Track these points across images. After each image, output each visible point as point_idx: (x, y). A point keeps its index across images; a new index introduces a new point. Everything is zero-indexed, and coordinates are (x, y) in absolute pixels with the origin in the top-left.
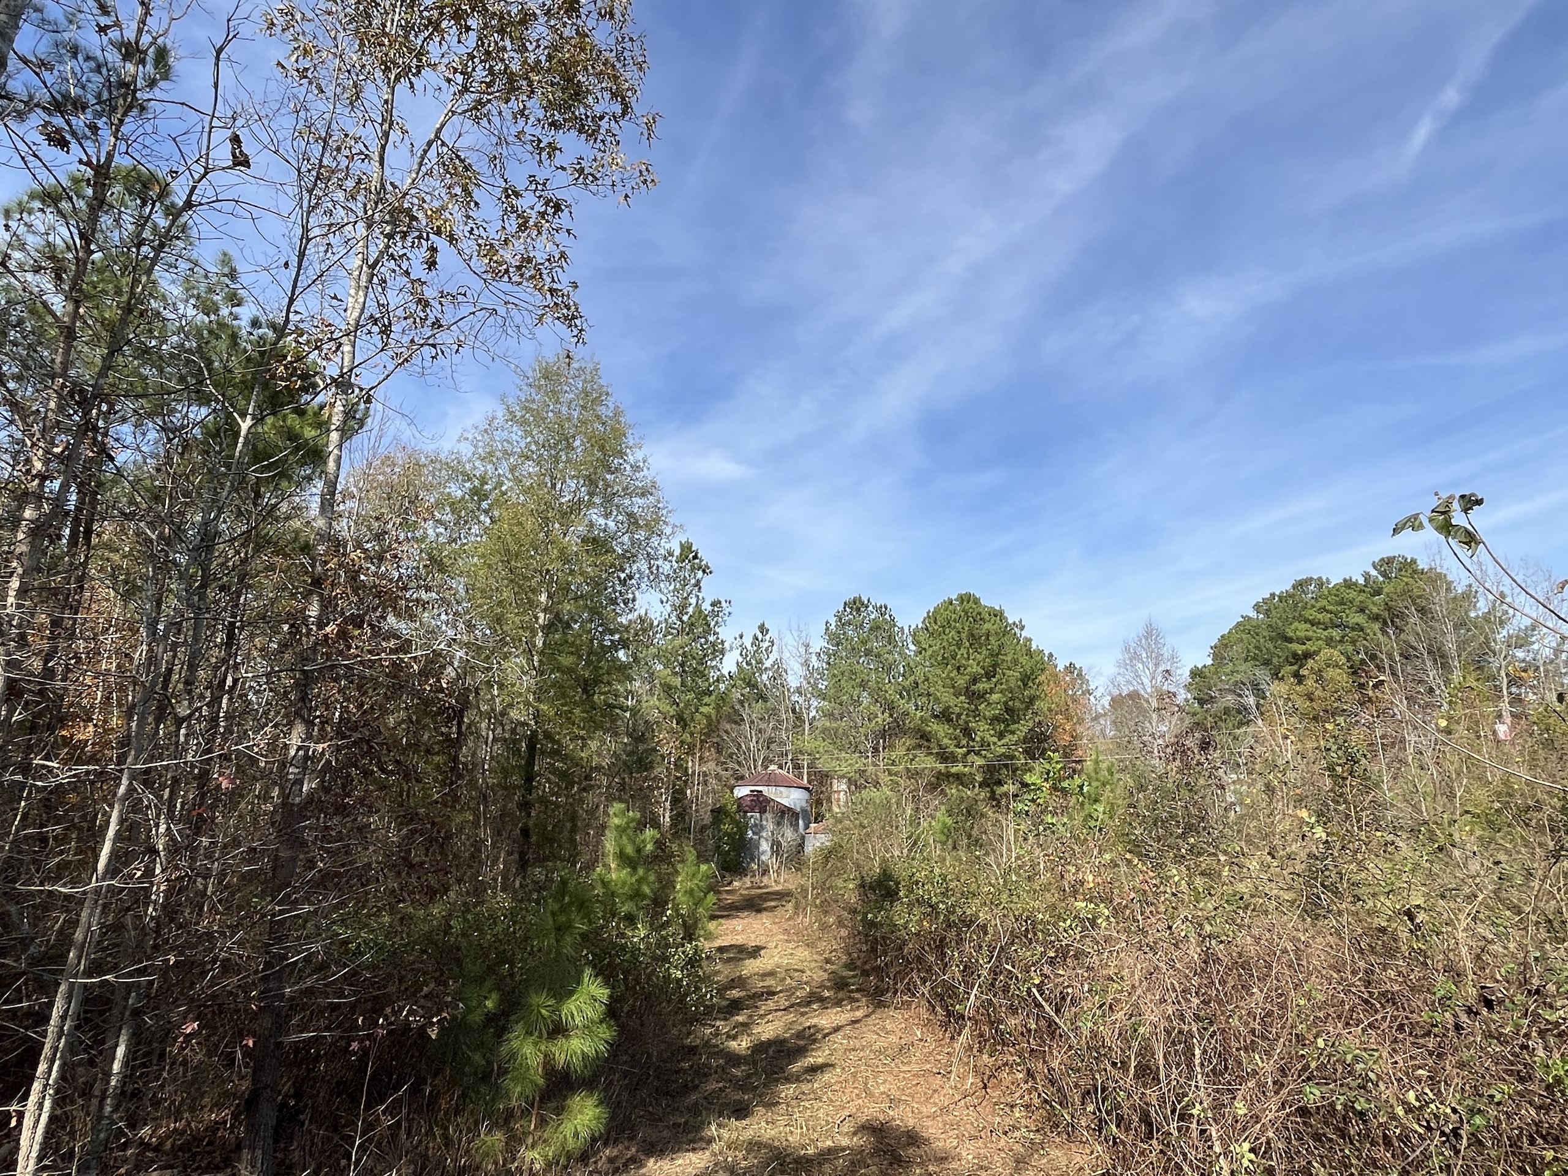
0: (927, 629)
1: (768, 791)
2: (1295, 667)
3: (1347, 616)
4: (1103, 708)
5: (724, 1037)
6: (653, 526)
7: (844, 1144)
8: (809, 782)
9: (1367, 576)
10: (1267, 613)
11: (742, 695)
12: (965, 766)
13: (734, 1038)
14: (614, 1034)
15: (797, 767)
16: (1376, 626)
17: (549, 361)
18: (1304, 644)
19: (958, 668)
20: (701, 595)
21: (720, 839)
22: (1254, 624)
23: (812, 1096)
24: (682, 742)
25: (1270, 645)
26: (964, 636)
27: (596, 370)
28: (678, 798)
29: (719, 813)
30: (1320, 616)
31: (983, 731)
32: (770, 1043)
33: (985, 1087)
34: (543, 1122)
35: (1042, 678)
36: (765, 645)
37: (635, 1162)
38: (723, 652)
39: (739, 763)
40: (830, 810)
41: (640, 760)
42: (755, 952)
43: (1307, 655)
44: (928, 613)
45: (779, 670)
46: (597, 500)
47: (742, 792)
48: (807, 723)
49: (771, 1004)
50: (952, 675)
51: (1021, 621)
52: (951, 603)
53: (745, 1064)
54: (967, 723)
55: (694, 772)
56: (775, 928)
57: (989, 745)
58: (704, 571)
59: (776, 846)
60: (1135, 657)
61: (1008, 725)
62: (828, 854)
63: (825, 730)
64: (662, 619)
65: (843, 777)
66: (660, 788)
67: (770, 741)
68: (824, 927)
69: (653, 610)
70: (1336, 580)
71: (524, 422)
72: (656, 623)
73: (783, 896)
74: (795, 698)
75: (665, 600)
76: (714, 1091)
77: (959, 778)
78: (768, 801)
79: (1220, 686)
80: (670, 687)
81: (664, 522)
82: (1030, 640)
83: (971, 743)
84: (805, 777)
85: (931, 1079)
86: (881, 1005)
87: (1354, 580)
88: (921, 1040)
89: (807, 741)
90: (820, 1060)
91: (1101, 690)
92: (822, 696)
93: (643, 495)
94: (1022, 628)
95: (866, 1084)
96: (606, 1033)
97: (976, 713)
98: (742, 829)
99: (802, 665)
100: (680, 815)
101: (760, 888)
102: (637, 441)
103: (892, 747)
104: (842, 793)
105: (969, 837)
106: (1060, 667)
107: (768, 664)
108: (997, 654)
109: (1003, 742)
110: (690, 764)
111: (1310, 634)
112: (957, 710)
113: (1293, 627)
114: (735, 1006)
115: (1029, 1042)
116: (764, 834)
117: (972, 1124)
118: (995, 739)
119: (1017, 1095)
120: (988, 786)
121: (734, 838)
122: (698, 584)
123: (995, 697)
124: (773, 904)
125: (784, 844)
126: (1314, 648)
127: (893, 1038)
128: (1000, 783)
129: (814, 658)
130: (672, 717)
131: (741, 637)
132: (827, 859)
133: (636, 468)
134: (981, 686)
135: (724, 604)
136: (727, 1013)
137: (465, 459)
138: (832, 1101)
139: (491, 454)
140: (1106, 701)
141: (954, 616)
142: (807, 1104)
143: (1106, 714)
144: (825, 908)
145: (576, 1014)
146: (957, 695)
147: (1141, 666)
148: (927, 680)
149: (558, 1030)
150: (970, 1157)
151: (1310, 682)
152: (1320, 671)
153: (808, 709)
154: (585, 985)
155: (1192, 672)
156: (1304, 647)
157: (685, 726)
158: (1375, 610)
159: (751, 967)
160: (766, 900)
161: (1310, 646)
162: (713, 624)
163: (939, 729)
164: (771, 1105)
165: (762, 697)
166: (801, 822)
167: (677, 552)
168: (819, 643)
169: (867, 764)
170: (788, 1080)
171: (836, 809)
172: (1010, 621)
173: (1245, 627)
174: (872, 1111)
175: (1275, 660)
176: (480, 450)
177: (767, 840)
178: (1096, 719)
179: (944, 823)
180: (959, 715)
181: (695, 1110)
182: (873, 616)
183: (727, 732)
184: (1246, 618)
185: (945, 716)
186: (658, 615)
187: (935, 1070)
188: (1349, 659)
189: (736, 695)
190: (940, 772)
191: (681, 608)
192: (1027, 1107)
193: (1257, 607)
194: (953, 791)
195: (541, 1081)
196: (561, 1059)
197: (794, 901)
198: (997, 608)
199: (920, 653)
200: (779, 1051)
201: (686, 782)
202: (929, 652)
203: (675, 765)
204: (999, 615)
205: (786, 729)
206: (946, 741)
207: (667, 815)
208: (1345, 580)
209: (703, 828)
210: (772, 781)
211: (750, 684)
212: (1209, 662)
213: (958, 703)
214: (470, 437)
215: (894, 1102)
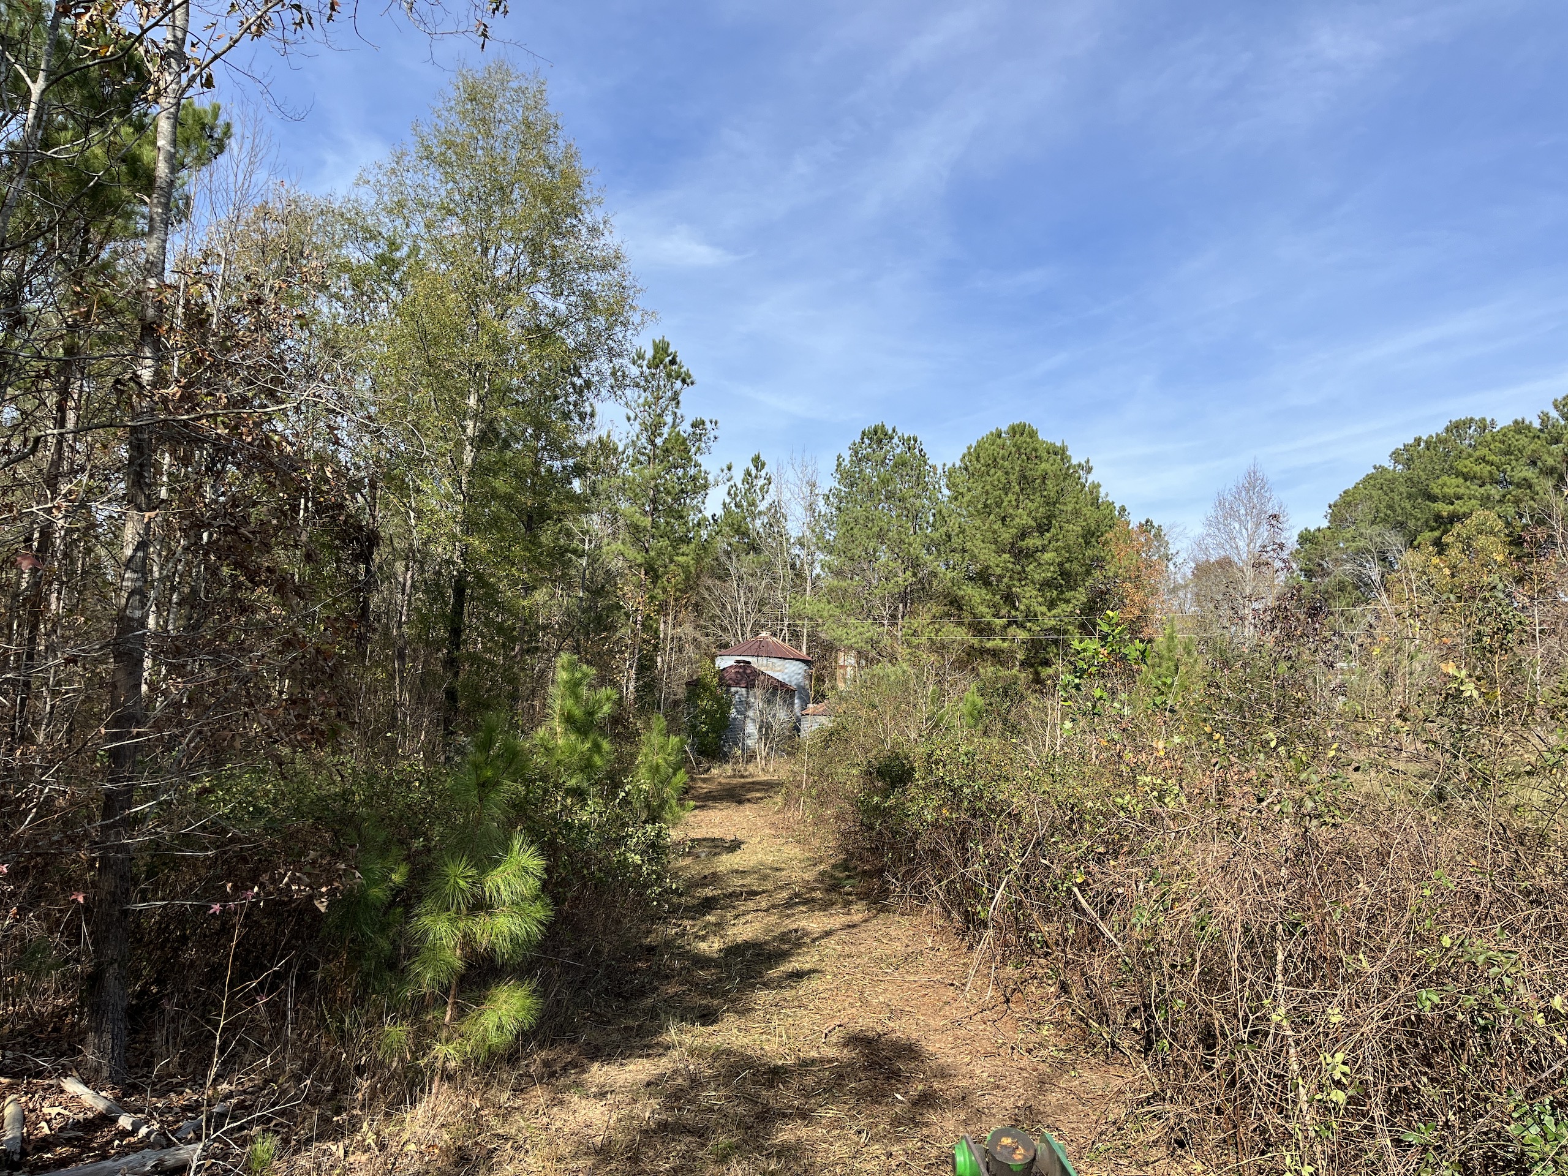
0: (966, 469)
1: (758, 663)
2: (1437, 534)
3: (1512, 470)
4: (1184, 577)
5: (691, 937)
6: (616, 314)
7: (831, 1055)
8: (809, 654)
9: (1545, 419)
10: (1409, 463)
11: (730, 545)
12: (1004, 640)
13: (703, 939)
14: (552, 913)
15: (795, 634)
16: (1550, 483)
17: (476, 76)
18: (1452, 504)
19: (1004, 519)
20: (679, 412)
21: (696, 717)
22: (1389, 476)
23: (796, 1003)
24: (652, 598)
25: (1408, 505)
26: (1013, 477)
27: (541, 92)
28: (645, 666)
29: (695, 686)
30: (1477, 469)
31: (1029, 597)
32: (747, 945)
33: (1008, 1001)
34: (461, 1013)
35: (1109, 535)
36: (761, 482)
37: (576, 1067)
38: (705, 487)
39: (724, 629)
40: (833, 688)
41: (599, 618)
42: (735, 846)
43: (1454, 518)
44: (969, 448)
45: (776, 514)
46: (542, 273)
47: (725, 662)
48: (809, 583)
49: (751, 905)
50: (995, 527)
51: (1088, 462)
52: (999, 436)
53: (716, 967)
54: (1009, 587)
55: (665, 639)
56: (760, 822)
57: (1036, 615)
58: (684, 381)
59: (765, 729)
60: (1231, 514)
61: (1062, 592)
62: (829, 737)
63: (831, 591)
64: (629, 441)
65: (851, 647)
66: (623, 652)
67: (762, 602)
68: (819, 821)
69: (618, 431)
70: (1503, 420)
71: (444, 163)
72: (620, 449)
73: (769, 787)
74: (796, 551)
75: (632, 416)
76: (676, 994)
77: (995, 655)
78: (756, 673)
79: (1336, 554)
80: (636, 527)
81: (631, 307)
82: (1099, 486)
83: (1013, 613)
84: (804, 649)
85: (942, 991)
86: (885, 909)
87: (1527, 422)
88: (932, 949)
89: (809, 603)
90: (807, 966)
91: (1183, 555)
92: (829, 549)
93: (603, 268)
94: (1089, 470)
95: (862, 993)
96: (540, 912)
97: (1022, 576)
98: (724, 706)
99: (806, 510)
100: (648, 685)
101: (742, 777)
102: (596, 193)
103: (914, 614)
104: (849, 669)
105: (1005, 721)
106: (1134, 525)
107: (762, 506)
108: (1054, 503)
109: (1053, 612)
110: (662, 626)
111: (1462, 491)
112: (998, 571)
113: (1440, 481)
114: (708, 905)
115: (1064, 951)
116: (750, 713)
117: (989, 1039)
118: (1044, 609)
119: (1045, 1011)
120: (1032, 666)
121: (713, 717)
122: (675, 398)
123: (1048, 556)
124: (758, 795)
125: (776, 727)
126: (1465, 509)
127: (898, 946)
128: (1047, 663)
129: (821, 502)
130: (640, 566)
131: (729, 469)
132: (827, 743)
133: (594, 231)
134: (1030, 542)
135: (708, 425)
136: (696, 912)
137: (365, 210)
138: (819, 1009)
139: (401, 205)
140: (1188, 570)
141: (1002, 452)
142: (788, 1011)
143: (1186, 586)
144: (822, 799)
145: (502, 888)
146: (1000, 551)
147: (1237, 526)
148: (963, 532)
149: (481, 905)
150: (985, 1075)
151: (1453, 553)
152: (1469, 538)
153: (811, 564)
154: (514, 854)
155: (1301, 536)
156: (1451, 507)
157: (656, 578)
158: (1550, 462)
159: (727, 862)
160: (750, 790)
161: (1459, 507)
162: (693, 450)
163: (974, 594)
164: (743, 1012)
165: (754, 548)
166: (797, 701)
167: (649, 354)
168: (828, 483)
169: (881, 632)
170: (766, 985)
171: (841, 686)
172: (1074, 462)
173: (1377, 480)
174: (867, 1022)
175: (1411, 524)
176: (386, 197)
177: (754, 721)
178: (1174, 591)
179: (974, 704)
180: (1000, 578)
181: (653, 1013)
182: (898, 451)
183: (708, 589)
184: (1383, 470)
185: (983, 578)
186: (624, 436)
187: (947, 981)
188: (1508, 524)
189: (721, 544)
190: (972, 647)
191: (654, 429)
192: (1057, 1024)
193: (1396, 456)
194: (988, 670)
195: (458, 964)
196: (483, 942)
197: (784, 791)
198: (1058, 444)
199: (956, 499)
200: (758, 955)
201: (656, 646)
202: (967, 498)
203: (643, 625)
204: (1060, 453)
205: (783, 589)
206: (983, 609)
207: (632, 684)
208: (1516, 422)
209: (676, 703)
210: (761, 650)
211: (741, 531)
212: (1325, 524)
213: (999, 563)
214: (373, 181)
215: (895, 1013)
